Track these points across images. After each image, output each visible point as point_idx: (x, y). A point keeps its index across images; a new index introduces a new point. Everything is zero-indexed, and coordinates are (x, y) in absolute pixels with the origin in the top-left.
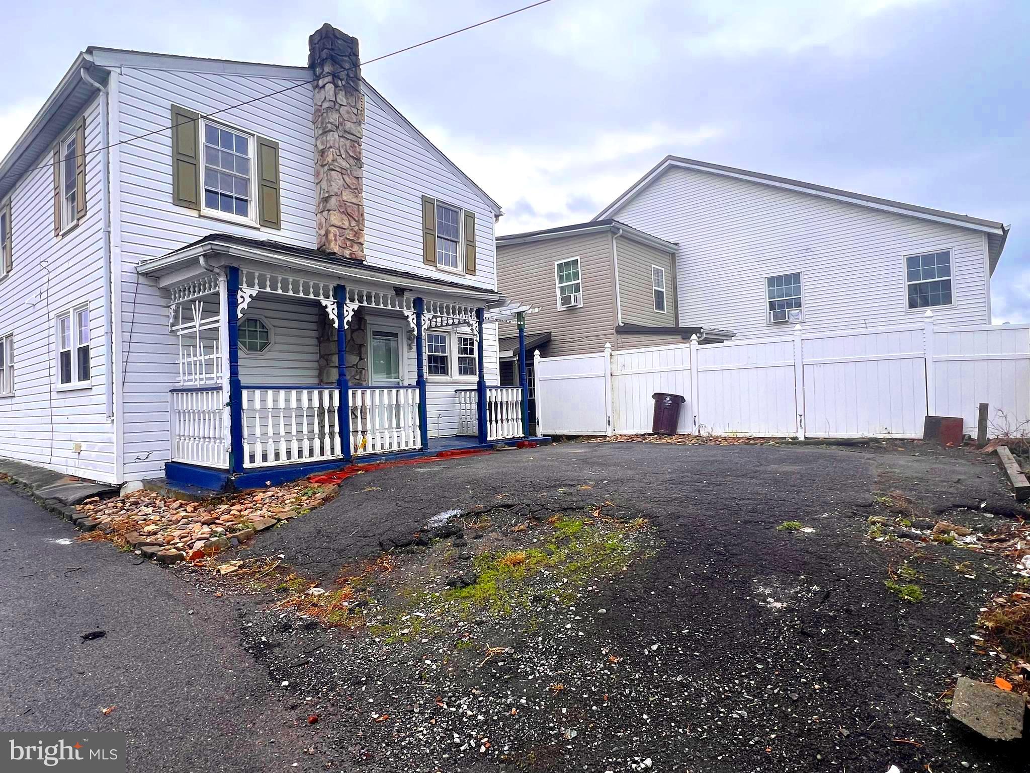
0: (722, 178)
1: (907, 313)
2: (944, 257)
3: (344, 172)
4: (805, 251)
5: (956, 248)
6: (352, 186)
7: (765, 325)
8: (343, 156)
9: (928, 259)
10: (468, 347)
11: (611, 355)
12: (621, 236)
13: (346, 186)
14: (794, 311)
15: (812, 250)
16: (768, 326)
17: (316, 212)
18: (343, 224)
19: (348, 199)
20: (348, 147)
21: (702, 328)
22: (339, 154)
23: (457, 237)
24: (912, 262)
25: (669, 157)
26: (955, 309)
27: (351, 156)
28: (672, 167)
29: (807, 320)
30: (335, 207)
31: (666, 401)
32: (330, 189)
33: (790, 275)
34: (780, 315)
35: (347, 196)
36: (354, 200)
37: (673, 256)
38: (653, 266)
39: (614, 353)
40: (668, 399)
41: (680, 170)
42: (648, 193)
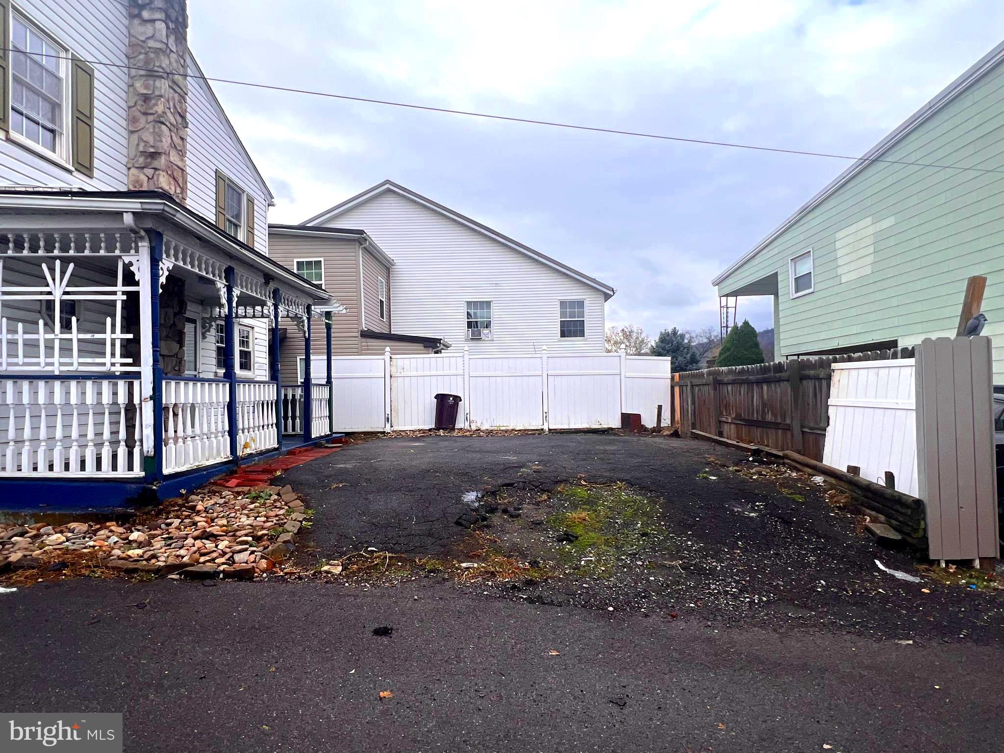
0: (432, 212)
1: (559, 341)
2: (581, 304)
3: (172, 128)
4: (494, 285)
5: (587, 299)
6: (178, 147)
7: (463, 340)
8: (172, 110)
9: (572, 304)
10: (245, 339)
11: (391, 358)
12: (365, 248)
13: (173, 146)
14: (486, 331)
15: (501, 285)
16: (466, 340)
17: (129, 166)
18: (170, 188)
19: (174, 160)
20: (176, 101)
21: (441, 339)
22: (168, 106)
23: (239, 221)
24: (563, 304)
25: (387, 182)
26: (586, 340)
27: (178, 112)
28: (389, 191)
29: (495, 339)
30: (163, 167)
31: (450, 401)
32: (159, 144)
33: (477, 302)
34: (476, 333)
35: (174, 158)
36: (180, 164)
37: (388, 269)
38: (379, 277)
39: (393, 356)
40: (451, 399)
41: (395, 196)
42: (364, 208)
